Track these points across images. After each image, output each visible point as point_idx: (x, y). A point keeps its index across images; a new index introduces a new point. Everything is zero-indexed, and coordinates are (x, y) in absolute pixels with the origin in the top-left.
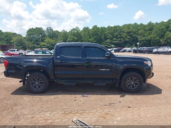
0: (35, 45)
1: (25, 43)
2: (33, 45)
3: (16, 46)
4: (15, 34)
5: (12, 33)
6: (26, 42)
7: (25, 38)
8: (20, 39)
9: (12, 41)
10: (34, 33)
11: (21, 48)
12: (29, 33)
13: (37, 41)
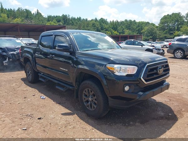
0: (168, 35)
1: (156, 33)
2: (165, 35)
3: (146, 36)
4: (148, 23)
5: (145, 22)
6: (158, 32)
7: (157, 27)
8: (151, 28)
9: (143, 31)
10: (169, 20)
11: (151, 38)
12: (163, 21)
13: (171, 30)
